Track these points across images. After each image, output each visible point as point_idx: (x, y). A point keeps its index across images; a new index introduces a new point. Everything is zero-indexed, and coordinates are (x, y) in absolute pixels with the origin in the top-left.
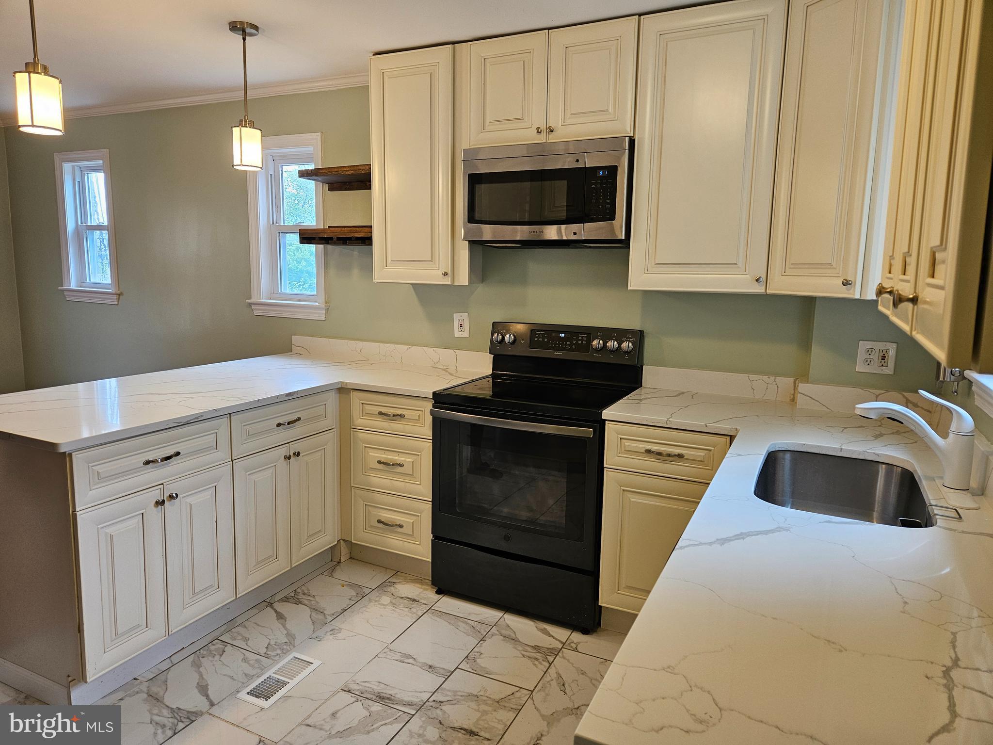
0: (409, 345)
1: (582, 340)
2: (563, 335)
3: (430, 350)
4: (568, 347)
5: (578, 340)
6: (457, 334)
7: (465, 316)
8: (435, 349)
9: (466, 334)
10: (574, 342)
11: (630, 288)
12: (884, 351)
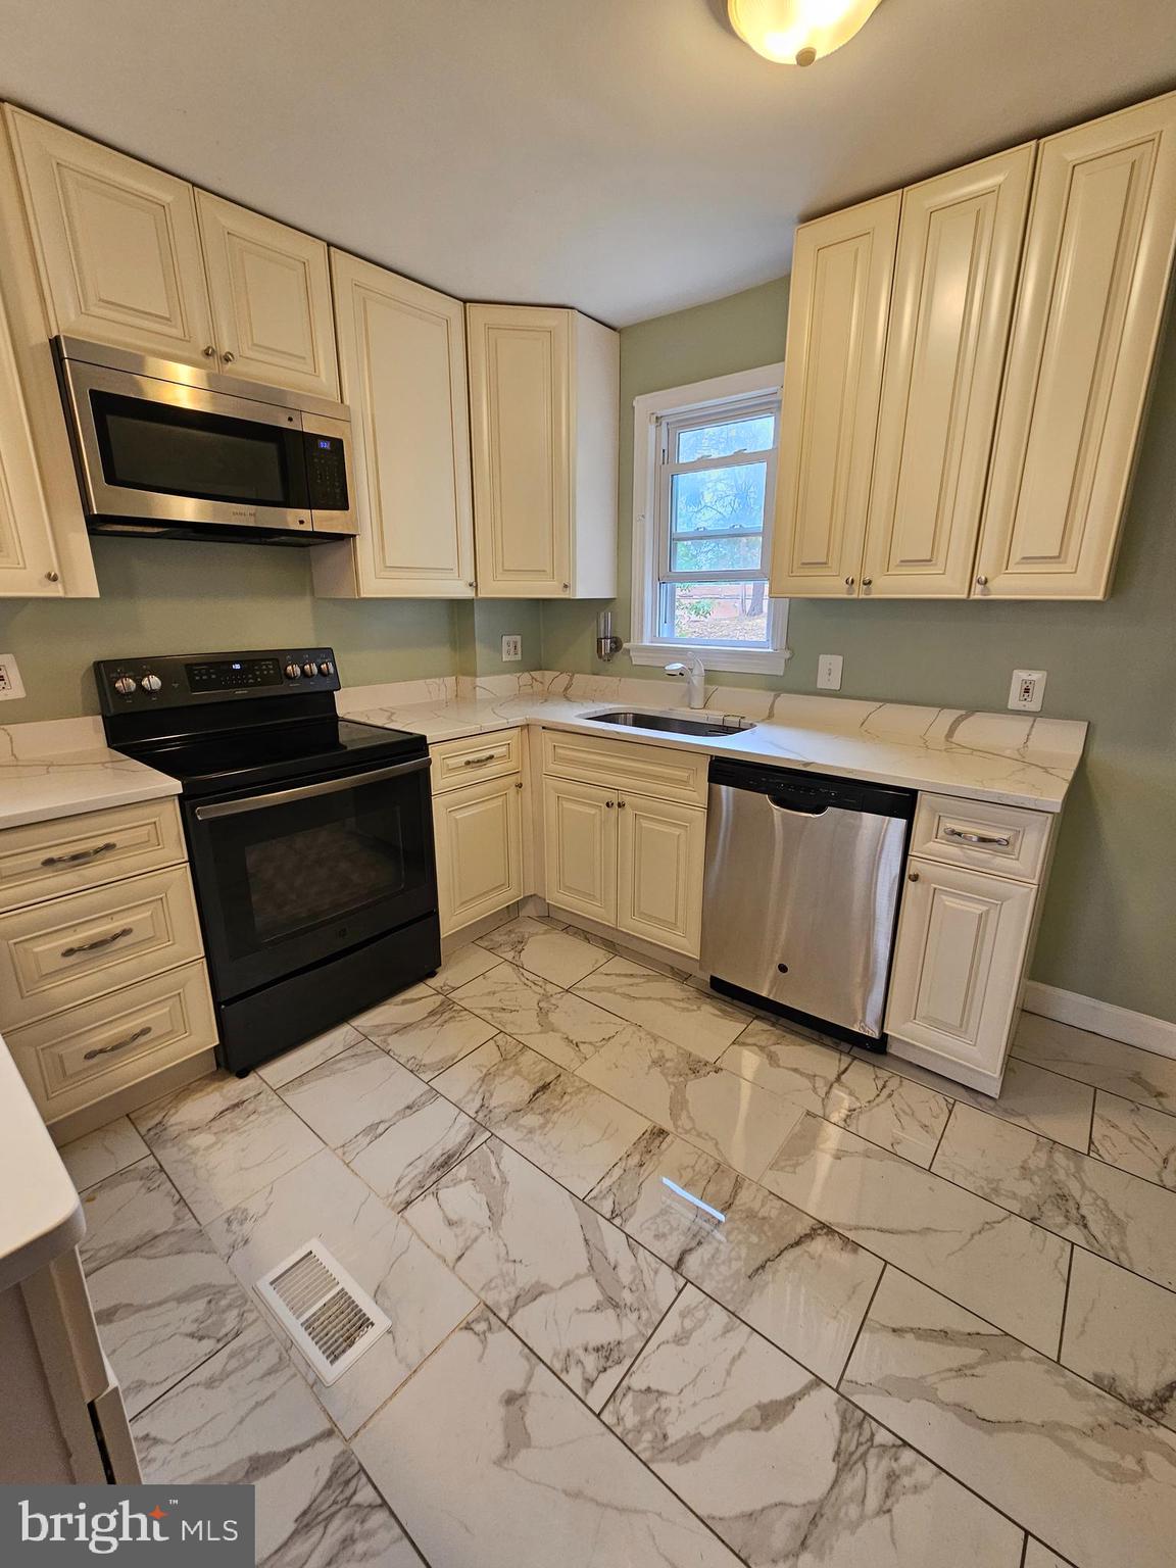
1: (268, 670)
2: (237, 666)
4: (251, 681)
5: (262, 671)
7: (6, 659)
9: (16, 692)
10: (258, 673)
11: (363, 596)
12: (515, 643)
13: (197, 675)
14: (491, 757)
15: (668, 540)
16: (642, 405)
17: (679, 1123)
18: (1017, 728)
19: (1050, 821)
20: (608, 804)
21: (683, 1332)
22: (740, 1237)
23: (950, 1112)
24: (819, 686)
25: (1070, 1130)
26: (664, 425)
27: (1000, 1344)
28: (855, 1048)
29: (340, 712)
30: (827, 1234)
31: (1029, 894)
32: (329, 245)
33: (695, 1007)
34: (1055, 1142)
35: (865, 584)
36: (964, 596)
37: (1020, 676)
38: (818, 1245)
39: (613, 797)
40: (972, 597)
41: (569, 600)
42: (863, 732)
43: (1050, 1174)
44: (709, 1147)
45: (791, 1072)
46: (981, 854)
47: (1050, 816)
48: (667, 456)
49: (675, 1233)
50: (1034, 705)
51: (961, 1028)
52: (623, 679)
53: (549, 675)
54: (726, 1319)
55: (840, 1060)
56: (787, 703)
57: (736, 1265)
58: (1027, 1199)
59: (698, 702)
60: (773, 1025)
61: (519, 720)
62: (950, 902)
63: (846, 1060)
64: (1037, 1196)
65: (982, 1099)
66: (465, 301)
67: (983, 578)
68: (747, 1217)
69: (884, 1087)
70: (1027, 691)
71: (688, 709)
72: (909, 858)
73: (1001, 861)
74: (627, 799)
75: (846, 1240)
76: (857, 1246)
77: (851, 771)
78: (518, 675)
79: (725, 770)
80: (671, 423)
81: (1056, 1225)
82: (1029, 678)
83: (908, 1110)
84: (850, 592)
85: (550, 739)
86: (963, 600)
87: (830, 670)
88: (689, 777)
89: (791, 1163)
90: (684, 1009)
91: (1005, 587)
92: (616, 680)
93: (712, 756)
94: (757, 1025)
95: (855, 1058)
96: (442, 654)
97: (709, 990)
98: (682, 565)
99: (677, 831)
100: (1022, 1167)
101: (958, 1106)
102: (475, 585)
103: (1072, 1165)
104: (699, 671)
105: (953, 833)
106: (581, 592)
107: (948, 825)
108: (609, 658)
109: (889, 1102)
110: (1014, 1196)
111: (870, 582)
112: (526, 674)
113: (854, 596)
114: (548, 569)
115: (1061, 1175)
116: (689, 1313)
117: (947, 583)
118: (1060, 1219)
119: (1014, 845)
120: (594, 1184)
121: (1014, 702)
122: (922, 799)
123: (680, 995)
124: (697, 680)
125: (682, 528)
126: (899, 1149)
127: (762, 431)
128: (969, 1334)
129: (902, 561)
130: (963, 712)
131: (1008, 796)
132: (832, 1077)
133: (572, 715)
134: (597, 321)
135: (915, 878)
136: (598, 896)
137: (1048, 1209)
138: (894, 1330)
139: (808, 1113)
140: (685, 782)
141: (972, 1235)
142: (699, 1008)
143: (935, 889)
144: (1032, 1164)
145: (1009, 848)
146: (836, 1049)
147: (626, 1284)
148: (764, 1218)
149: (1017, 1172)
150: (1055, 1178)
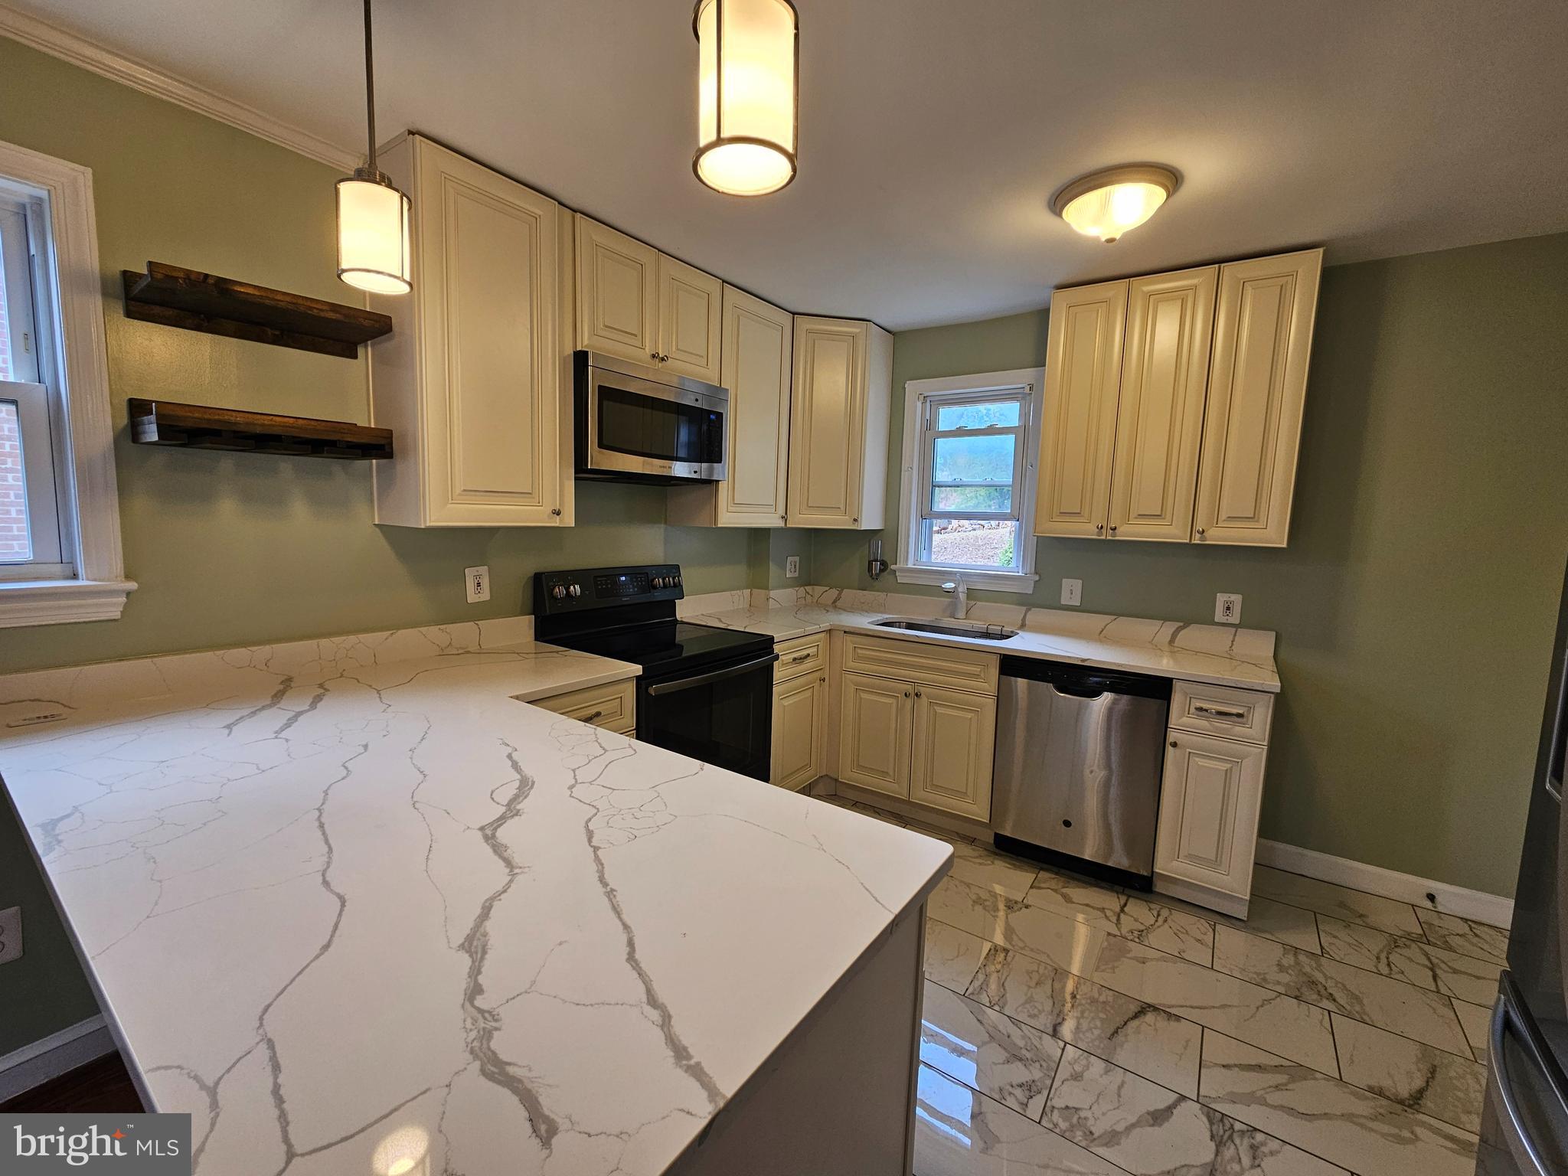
0: (389, 630)
1: (641, 581)
2: (623, 578)
3: (433, 630)
4: (631, 590)
6: (472, 597)
7: (483, 570)
8: (442, 627)
9: (485, 596)
11: (719, 526)
12: (795, 562)
13: (600, 585)
14: (809, 655)
15: (929, 487)
16: (912, 388)
17: (1013, 943)
18: (1223, 637)
19: (1272, 700)
20: (906, 694)
21: (1076, 1074)
22: (1092, 1015)
23: (1214, 930)
24: (1063, 602)
25: (1307, 940)
26: (928, 404)
27: (1299, 1072)
28: (1126, 889)
29: (678, 617)
30: (1154, 1010)
31: (1261, 753)
32: (724, 281)
33: (989, 862)
34: (1297, 948)
35: (1112, 530)
36: (1188, 541)
37: (1221, 599)
38: (1150, 1017)
39: (908, 688)
40: (1193, 542)
41: (857, 530)
42: (1101, 637)
43: (1299, 968)
44: (1044, 958)
45: (1085, 907)
46: (1223, 724)
47: (1272, 695)
48: (930, 425)
49: (1043, 1014)
50: (1235, 619)
51: (1215, 863)
52: (889, 594)
53: (819, 589)
54: (1105, 1065)
55: (1118, 898)
56: (1036, 616)
57: (1097, 1032)
58: (1287, 984)
59: (961, 614)
60: (1056, 874)
61: (825, 626)
62: (1202, 762)
63: (1123, 898)
64: (1296, 983)
65: (1234, 921)
66: (794, 314)
67: (1201, 529)
68: (1092, 1002)
69: (1159, 915)
70: (1228, 608)
71: (953, 620)
72: (1169, 729)
73: (1238, 729)
74: (922, 690)
75: (1170, 1015)
76: (1178, 1018)
77: (1121, 665)
78: (797, 589)
79: (1014, 665)
80: (934, 401)
81: (1314, 1000)
82: (1229, 599)
83: (1182, 930)
84: (1100, 534)
85: (851, 641)
86: (1187, 544)
87: (1071, 590)
88: (980, 671)
89: (1110, 966)
90: (980, 864)
91: (1218, 536)
92: (882, 595)
93: (1001, 654)
94: (1043, 875)
95: (1129, 896)
96: (740, 571)
97: (993, 849)
98: (941, 506)
99: (969, 715)
100: (1278, 965)
101: (1218, 927)
102: (784, 518)
103: (1313, 963)
104: (962, 589)
105: (1201, 709)
106: (865, 525)
107: (1198, 704)
108: (875, 578)
109: (1166, 926)
110: (1279, 983)
111: (1115, 528)
112: (802, 588)
113: (1103, 537)
114: (843, 509)
115: (1307, 969)
116: (1075, 1061)
117: (1173, 532)
118: (1315, 997)
119: (1248, 717)
120: (968, 985)
121: (1219, 617)
122: (1177, 685)
123: (976, 854)
124: (962, 597)
125: (941, 476)
126: (1184, 955)
127: (1008, 413)
128: (1276, 1066)
129: (1139, 515)
130: (1182, 624)
131: (1241, 682)
132: (1118, 909)
133: (864, 622)
134: (881, 327)
135: (1175, 745)
136: (891, 773)
137: (1304, 989)
138: (1224, 1066)
139: (1109, 934)
140: (977, 676)
141: (1258, 1008)
142: (993, 863)
143: (1190, 753)
144: (1285, 962)
145: (1245, 720)
146: (1112, 890)
147: (1022, 1046)
148: (1104, 1002)
149: (1276, 969)
150: (1304, 970)
